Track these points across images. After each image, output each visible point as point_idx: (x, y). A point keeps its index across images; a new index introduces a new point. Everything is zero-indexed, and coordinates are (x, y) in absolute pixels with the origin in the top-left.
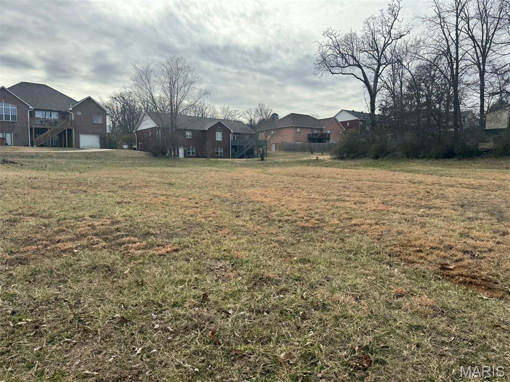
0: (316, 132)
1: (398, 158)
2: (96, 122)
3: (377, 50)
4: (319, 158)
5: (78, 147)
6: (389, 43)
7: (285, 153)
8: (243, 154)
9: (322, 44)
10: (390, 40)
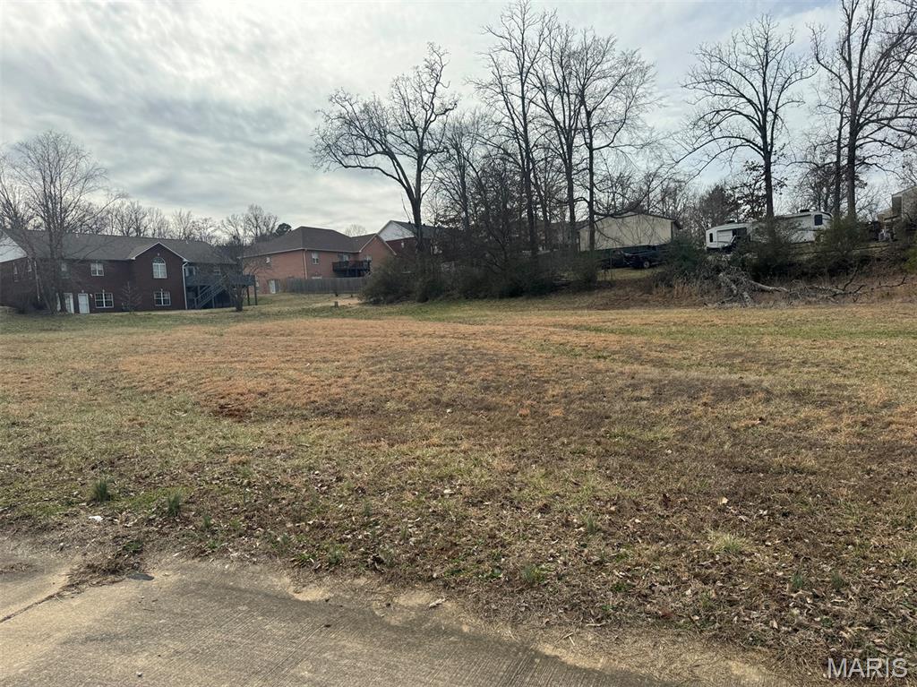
0: (346, 258)
1: (454, 299)
3: (415, 129)
4: (339, 304)
6: (432, 119)
7: (291, 296)
8: (211, 301)
9: (331, 115)
10: (433, 116)
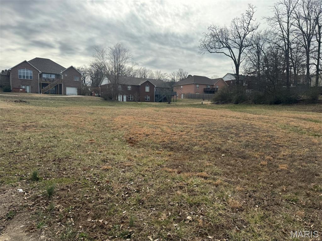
0: (209, 87)
1: (249, 104)
2: (75, 80)
3: (240, 38)
4: (203, 103)
5: (65, 94)
6: (247, 34)
7: (188, 100)
8: (162, 100)
9: (208, 34)
10: (248, 32)
